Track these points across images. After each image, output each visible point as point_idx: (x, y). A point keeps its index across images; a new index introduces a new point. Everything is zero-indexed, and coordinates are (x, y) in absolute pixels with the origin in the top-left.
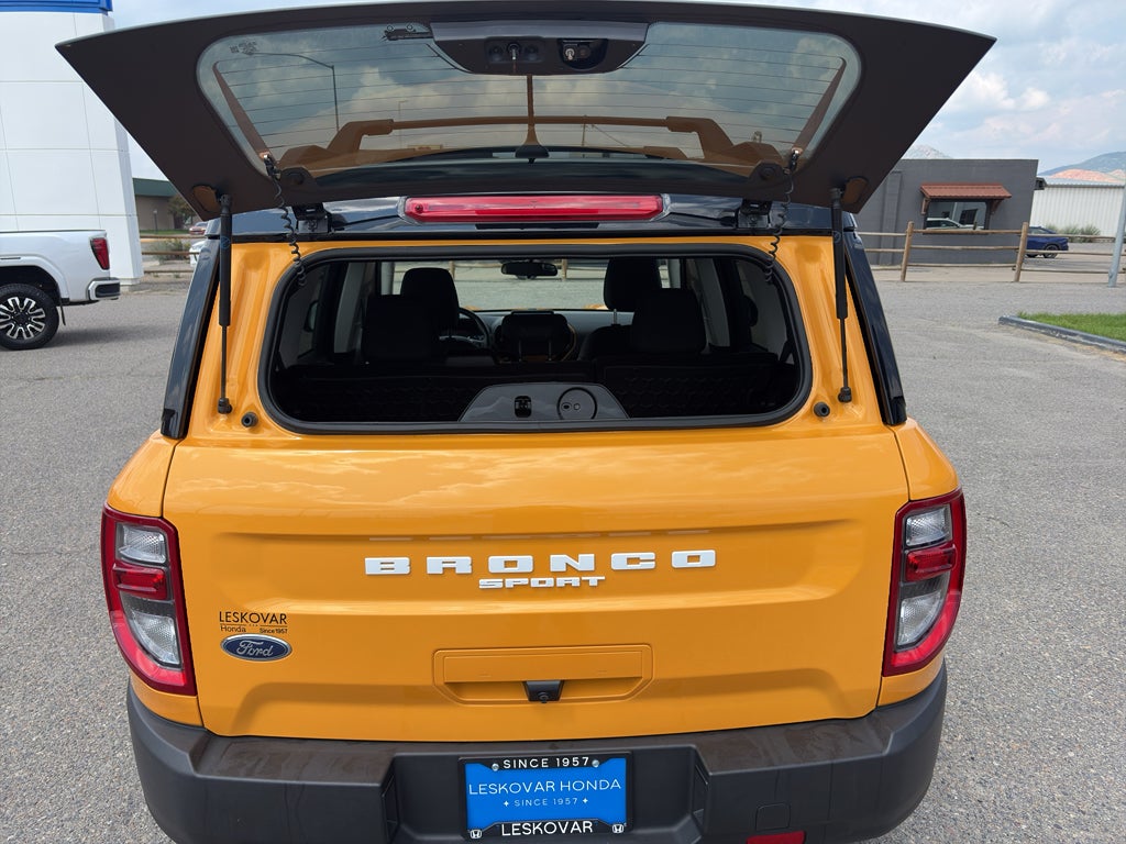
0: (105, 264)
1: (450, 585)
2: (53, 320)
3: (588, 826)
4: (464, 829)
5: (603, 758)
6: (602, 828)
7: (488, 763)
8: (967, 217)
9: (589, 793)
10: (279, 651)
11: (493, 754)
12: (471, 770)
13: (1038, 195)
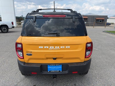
0: (13, 25)
1: (47, 49)
2: (8, 30)
3: (58, 71)
4: (47, 71)
5: (60, 65)
6: (60, 71)
7: (50, 65)
8: (100, 21)
9: (58, 68)
10: (31, 55)
11: (50, 64)
12: (48, 66)
13: (108, 19)
